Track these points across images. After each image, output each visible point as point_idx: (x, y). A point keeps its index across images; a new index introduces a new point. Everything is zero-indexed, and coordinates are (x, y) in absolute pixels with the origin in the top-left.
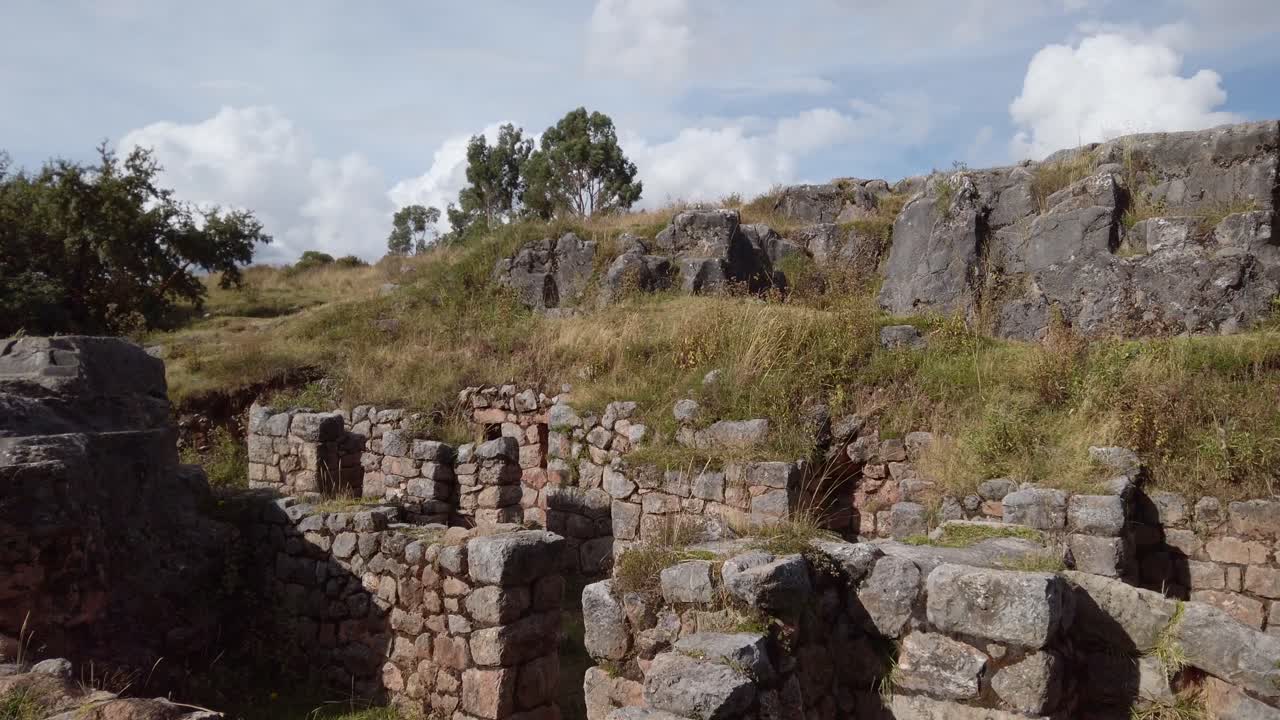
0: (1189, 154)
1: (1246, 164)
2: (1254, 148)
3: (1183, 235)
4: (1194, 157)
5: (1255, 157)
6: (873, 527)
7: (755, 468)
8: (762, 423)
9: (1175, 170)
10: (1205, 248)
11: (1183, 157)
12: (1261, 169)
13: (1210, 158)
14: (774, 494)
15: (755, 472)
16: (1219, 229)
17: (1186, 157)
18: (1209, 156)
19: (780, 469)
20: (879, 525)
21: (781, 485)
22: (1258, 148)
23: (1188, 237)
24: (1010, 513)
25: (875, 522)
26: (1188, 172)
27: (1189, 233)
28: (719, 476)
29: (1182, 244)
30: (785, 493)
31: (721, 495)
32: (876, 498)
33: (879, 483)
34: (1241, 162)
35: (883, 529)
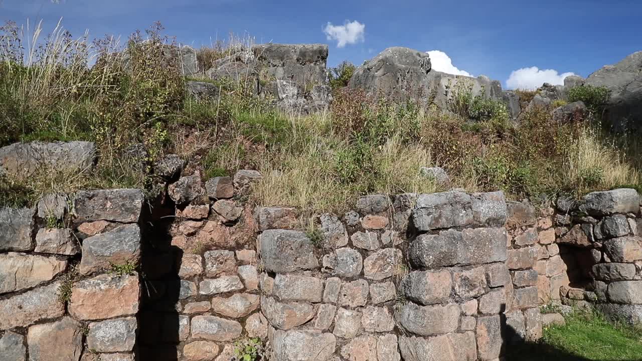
0: (285, 54)
1: (312, 65)
2: (316, 57)
3: (296, 92)
4: (287, 57)
5: (316, 62)
6: (201, 269)
7: (90, 198)
8: (88, 146)
9: (277, 62)
10: (307, 100)
11: (281, 56)
12: (320, 68)
13: (295, 59)
14: (121, 230)
15: (90, 204)
16: (312, 92)
17: (283, 56)
18: (295, 57)
19: (132, 198)
20: (209, 265)
21: (132, 218)
22: (318, 57)
23: (298, 94)
24: (429, 214)
25: (204, 263)
26: (283, 65)
27: (298, 91)
28: (27, 212)
29: (296, 97)
30: (136, 228)
31: (29, 240)
32: (195, 240)
33: (200, 224)
34: (311, 63)
35: (214, 269)
